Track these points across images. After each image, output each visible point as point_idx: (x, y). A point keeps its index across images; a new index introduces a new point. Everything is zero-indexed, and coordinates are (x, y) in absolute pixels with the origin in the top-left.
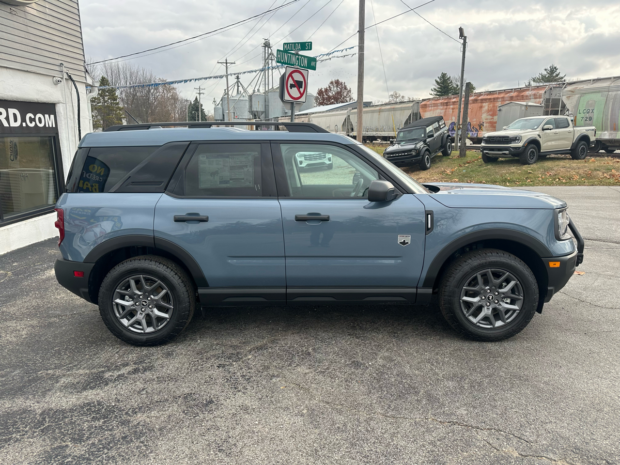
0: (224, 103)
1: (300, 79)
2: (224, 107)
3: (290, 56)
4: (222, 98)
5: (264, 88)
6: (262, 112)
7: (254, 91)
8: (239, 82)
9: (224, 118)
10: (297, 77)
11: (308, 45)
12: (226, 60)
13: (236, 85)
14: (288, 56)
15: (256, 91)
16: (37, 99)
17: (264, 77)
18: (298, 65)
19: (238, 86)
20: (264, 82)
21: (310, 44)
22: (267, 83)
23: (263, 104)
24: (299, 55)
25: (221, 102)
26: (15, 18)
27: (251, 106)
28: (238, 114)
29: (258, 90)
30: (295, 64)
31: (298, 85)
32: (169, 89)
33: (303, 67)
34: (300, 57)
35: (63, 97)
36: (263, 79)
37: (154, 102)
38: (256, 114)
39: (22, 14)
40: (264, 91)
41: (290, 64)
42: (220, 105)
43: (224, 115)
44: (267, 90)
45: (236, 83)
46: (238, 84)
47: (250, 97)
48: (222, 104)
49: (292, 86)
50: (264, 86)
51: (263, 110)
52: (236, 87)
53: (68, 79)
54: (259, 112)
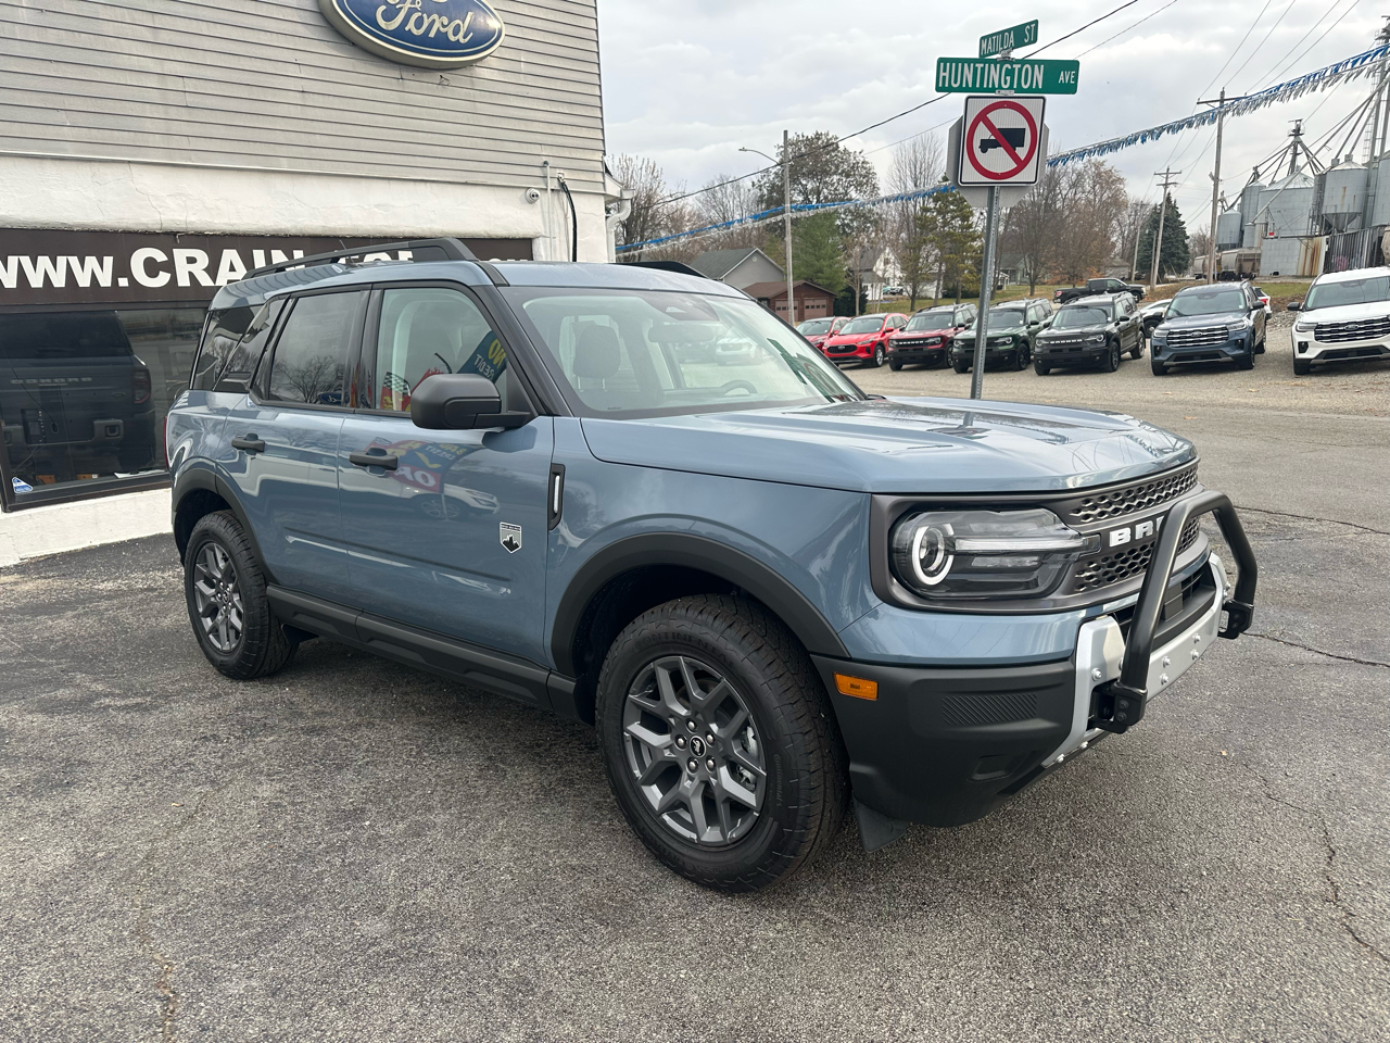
0: (1247, 202)
1: (1016, 121)
2: (1246, 211)
3: (983, 69)
4: (1244, 191)
5: (1368, 152)
6: (1352, 216)
7: (1336, 162)
8: (1300, 142)
9: (1241, 239)
10: (1006, 119)
11: (1029, 31)
12: (1223, 93)
13: (1290, 151)
14: (975, 69)
15: (1342, 158)
16: (486, 232)
17: (1372, 120)
18: (1011, 88)
19: (1295, 154)
20: (1370, 136)
21: (1033, 26)
22: (1379, 134)
23: (1360, 193)
24: (1013, 62)
25: (1239, 201)
26: (449, 92)
27: (1319, 203)
28: (1277, 227)
29: (1349, 158)
30: (1000, 87)
31: (1009, 139)
32: (1107, 183)
33: (1030, 90)
34: (1017, 67)
35: (545, 226)
36: (1370, 128)
37: (1068, 216)
38: (1333, 222)
39: (466, 82)
40: (1367, 160)
41: (981, 90)
42: (1236, 207)
43: (1242, 232)
44: (1377, 153)
45: (1289, 147)
46: (1296, 148)
47: (1322, 179)
48: (1241, 207)
49: (985, 146)
50: (1369, 144)
51: (1356, 209)
52: (1289, 157)
53: (558, 191)
54: (1342, 216)
